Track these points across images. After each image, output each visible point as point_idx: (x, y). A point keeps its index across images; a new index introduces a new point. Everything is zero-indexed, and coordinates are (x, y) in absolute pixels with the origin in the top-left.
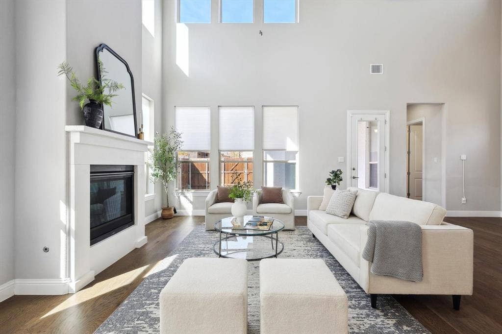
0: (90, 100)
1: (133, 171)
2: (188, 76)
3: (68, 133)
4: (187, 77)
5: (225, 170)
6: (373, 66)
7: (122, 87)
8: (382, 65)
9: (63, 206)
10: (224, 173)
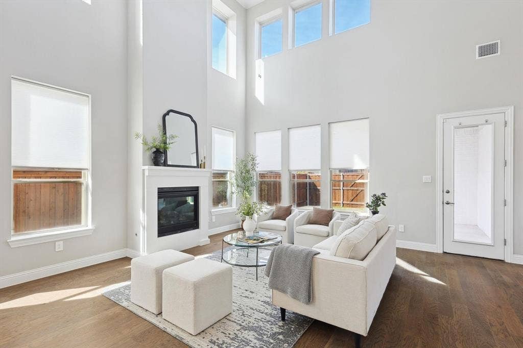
0: (156, 149)
1: (198, 190)
2: (263, 104)
3: (144, 170)
4: (263, 106)
5: (343, 187)
6: (480, 48)
7: (177, 137)
8: (499, 41)
9: (141, 212)
10: (343, 190)
